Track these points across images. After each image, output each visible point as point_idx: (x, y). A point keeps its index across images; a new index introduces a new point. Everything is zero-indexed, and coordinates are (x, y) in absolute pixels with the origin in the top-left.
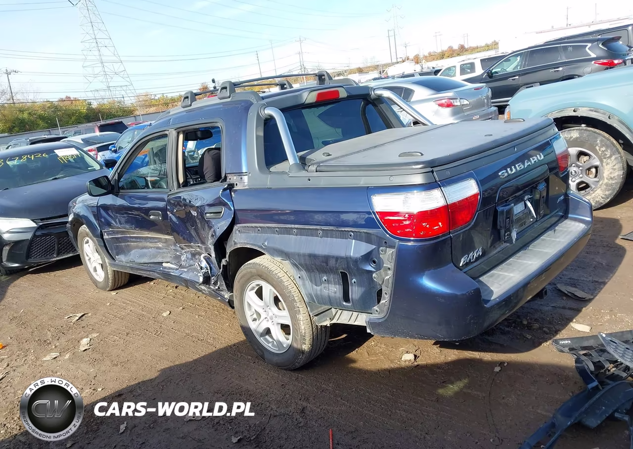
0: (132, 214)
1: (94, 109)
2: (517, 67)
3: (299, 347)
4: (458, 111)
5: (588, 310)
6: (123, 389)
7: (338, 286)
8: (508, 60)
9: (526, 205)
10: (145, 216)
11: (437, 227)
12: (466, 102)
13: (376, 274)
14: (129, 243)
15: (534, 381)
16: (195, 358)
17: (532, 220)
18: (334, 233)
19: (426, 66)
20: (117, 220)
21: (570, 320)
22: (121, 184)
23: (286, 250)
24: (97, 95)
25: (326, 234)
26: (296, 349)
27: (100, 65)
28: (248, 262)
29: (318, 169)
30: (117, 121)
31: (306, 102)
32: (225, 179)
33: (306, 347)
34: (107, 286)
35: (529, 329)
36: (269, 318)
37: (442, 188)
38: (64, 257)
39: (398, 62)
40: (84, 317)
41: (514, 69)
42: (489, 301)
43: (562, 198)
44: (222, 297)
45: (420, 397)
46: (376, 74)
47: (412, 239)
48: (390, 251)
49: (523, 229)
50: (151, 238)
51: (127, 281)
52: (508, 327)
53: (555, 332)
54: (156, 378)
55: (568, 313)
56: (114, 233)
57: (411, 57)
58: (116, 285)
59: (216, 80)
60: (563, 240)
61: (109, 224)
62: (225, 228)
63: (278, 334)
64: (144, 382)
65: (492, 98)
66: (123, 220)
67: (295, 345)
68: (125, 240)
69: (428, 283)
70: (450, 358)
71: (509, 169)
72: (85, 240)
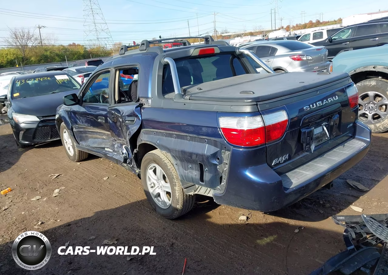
0: (89, 117)
1: (88, 51)
2: (349, 36)
3: (175, 206)
4: (304, 64)
5: (363, 198)
6: (72, 222)
7: (197, 172)
8: (343, 31)
9: (323, 129)
10: (96, 119)
11: (257, 140)
12: (310, 58)
13: (219, 166)
14: (87, 135)
15: (318, 241)
16: (117, 207)
17: (327, 138)
18: (196, 138)
19: (293, 33)
20: (81, 120)
21: (350, 203)
22: (84, 99)
23: (168, 146)
24: (91, 43)
25: (192, 139)
26: (174, 207)
27: (94, 25)
28: (149, 152)
29: (190, 98)
30: (98, 59)
31: (192, 55)
32: (138, 100)
33: (179, 206)
34: (75, 159)
35: (324, 207)
36: (159, 187)
37: (262, 115)
38: (54, 140)
39: (276, 30)
40: (59, 177)
41: (347, 37)
42: (288, 189)
43: (351, 125)
44: (135, 171)
45: (245, 244)
46: (260, 37)
47: (243, 146)
48: (228, 153)
49: (319, 144)
50: (99, 133)
51: (87, 157)
52: (310, 205)
53: (340, 211)
54: (92, 217)
55: (351, 198)
56: (79, 128)
57: (285, 27)
58: (80, 159)
59: (161, 37)
60: (347, 153)
61: (76, 123)
62: (136, 131)
63: (164, 197)
64: (84, 219)
65: (328, 56)
66: (84, 121)
67: (173, 205)
68: (85, 132)
69: (249, 174)
70: (269, 221)
71: (311, 106)
72: (64, 131)
